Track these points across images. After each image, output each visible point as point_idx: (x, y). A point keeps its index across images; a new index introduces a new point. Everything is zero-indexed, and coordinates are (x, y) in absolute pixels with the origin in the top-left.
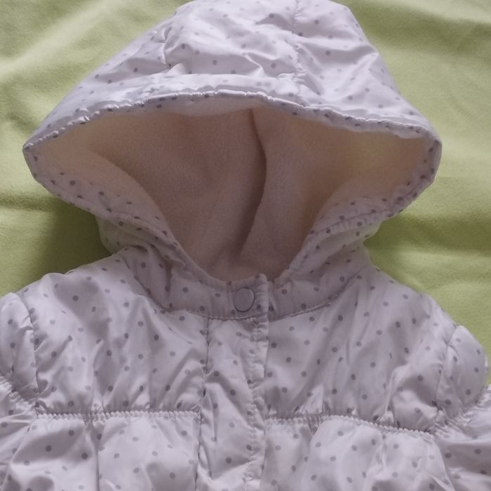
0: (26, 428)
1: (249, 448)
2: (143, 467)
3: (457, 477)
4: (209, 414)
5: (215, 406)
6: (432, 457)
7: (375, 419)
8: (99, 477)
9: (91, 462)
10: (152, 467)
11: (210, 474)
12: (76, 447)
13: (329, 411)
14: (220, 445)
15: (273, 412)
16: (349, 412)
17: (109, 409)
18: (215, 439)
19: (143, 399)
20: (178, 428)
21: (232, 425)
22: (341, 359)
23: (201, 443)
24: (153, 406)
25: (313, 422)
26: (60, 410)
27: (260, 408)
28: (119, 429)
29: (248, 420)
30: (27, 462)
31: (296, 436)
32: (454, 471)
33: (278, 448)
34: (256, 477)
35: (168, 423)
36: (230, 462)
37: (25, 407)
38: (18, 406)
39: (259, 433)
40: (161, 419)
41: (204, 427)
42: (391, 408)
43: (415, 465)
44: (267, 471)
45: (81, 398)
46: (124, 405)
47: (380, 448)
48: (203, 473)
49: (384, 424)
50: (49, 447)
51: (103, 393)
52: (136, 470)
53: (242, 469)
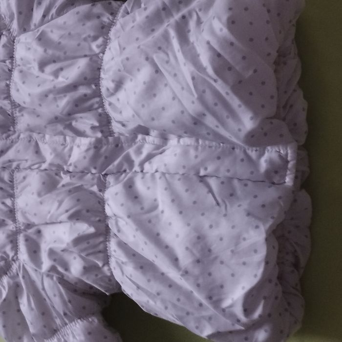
0: (25, 265)
1: (30, 141)
2: (39, 199)
3: (35, 25)
4: (14, 165)
5: (10, 161)
6: (26, 39)
7: (10, 71)
8: (47, 224)
10: (39, 195)
11: (44, 162)
12: (35, 237)
13: (8, 97)
14: (29, 157)
15: (12, 129)
16: (8, 86)
17: (14, 220)
18: (26, 160)
19: (8, 202)
20: (22, 182)
21: (19, 151)
23: (30, 168)
24: (12, 196)
25: (14, 105)
26: (15, 248)
27: (9, 136)
28: (24, 214)
29: (16, 142)
30: (42, 263)
31: (22, 115)
32: (32, 27)
33: (28, 125)
34: (44, 136)
35: (20, 187)
36: (38, 152)
37: (15, 267)
38: (14, 271)
39: (22, 136)
40: (18, 191)
41: (21, 167)
42: (4, 61)
43: (29, 49)
44: (41, 131)
45: (8, 236)
46: (12, 212)
47: (24, 68)
48: (44, 166)
49: (12, 66)
50: (34, 251)
51: (6, 225)
52: (41, 203)
53: (41, 144)
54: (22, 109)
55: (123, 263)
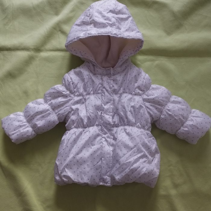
0: (73, 100)
1: (110, 100)
2: (93, 106)
3: (145, 104)
4: (103, 94)
5: (104, 93)
6: (141, 101)
7: (131, 94)
8: (86, 107)
9: (84, 104)
10: (95, 105)
11: (104, 105)
12: (82, 102)
13: (124, 92)
14: (106, 100)
15: (114, 93)
16: (127, 93)
17: (86, 95)
18: (105, 99)
19: (92, 92)
20: (98, 97)
21: (107, 96)
22: (125, 83)
23: (102, 99)
24: (94, 94)
25: (121, 94)
26: (78, 96)
27: (112, 93)
28: (89, 98)
29: (110, 95)
30: (74, 105)
31: (118, 97)
32: (145, 103)
33: (115, 100)
34: (112, 105)
35: (96, 97)
36: (107, 103)
37: (72, 96)
38: (71, 95)
39: (112, 97)
40: (95, 96)
41: (103, 97)
42: (134, 92)
43: (138, 102)
44: (114, 104)
45: (82, 93)
46: (89, 94)
47: (132, 99)
48: (103, 105)
49: (133, 94)
50: (77, 102)
51: (85, 92)
52: (92, 106)
53: (109, 104)
54: (120, 97)
55: (76, 134)
